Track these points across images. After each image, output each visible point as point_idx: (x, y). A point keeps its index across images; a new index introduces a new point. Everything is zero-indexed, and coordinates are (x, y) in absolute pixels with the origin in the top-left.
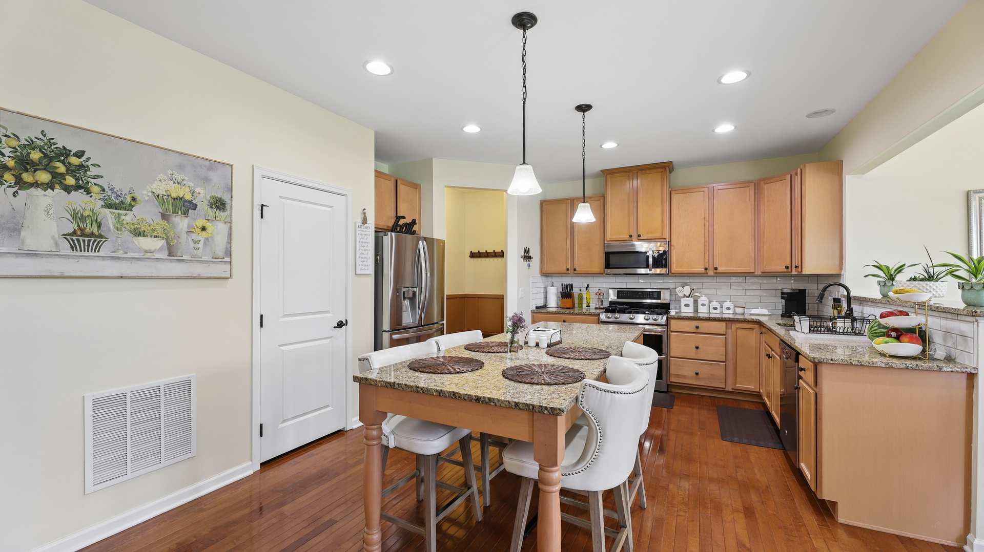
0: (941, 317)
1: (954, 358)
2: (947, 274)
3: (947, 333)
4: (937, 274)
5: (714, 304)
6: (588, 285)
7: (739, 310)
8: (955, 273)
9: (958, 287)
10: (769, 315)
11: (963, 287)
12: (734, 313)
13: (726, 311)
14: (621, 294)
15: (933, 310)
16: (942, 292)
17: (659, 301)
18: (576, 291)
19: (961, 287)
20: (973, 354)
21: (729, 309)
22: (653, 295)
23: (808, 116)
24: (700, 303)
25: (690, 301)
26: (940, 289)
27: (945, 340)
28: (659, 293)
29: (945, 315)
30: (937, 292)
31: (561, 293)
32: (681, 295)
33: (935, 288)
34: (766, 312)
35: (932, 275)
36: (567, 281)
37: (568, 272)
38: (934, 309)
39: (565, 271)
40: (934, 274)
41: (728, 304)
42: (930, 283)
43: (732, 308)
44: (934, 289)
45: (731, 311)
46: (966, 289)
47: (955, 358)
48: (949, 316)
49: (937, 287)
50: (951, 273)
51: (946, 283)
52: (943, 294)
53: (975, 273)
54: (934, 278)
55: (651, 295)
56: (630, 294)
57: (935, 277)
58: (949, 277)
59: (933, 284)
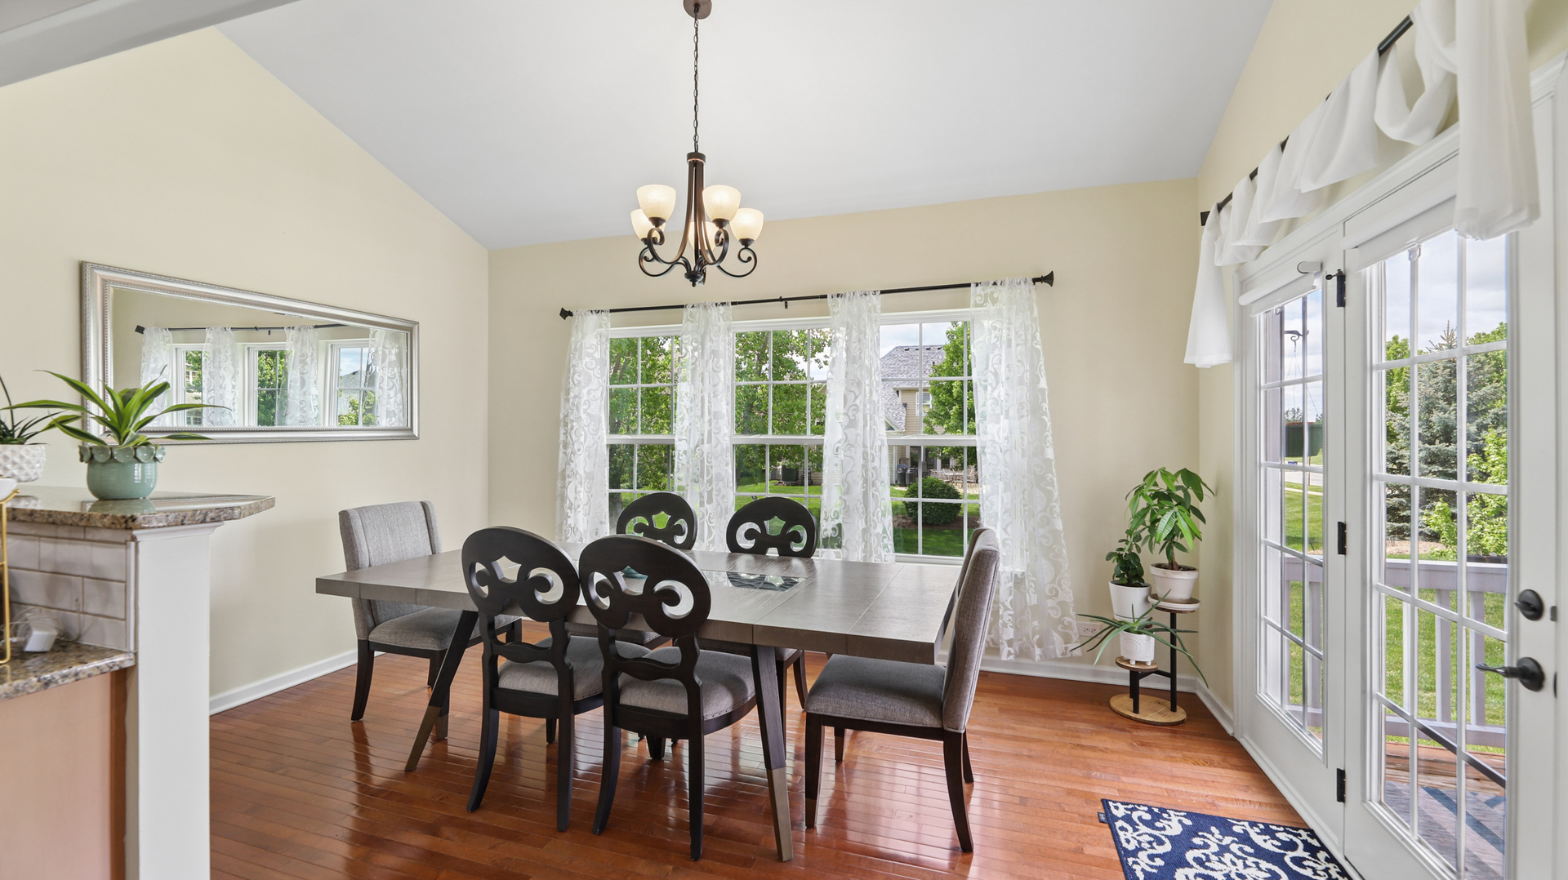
0: (40, 536)
1: (75, 637)
2: (51, 426)
3: (57, 576)
4: (21, 426)
8: (69, 425)
9: (78, 457)
11: (92, 457)
15: (20, 521)
16: (33, 468)
19: (86, 457)
20: (125, 619)
26: (29, 462)
27: (51, 592)
29: (51, 531)
30: (21, 468)
33: (17, 460)
35: (10, 428)
38: (22, 518)
40: (14, 427)
42: (5, 449)
44: (14, 463)
46: (97, 462)
47: (79, 637)
48: (62, 532)
49: (22, 457)
50: (62, 423)
51: (43, 447)
52: (36, 474)
53: (116, 425)
54: (13, 435)
57: (17, 434)
58: (57, 431)
59: (13, 451)
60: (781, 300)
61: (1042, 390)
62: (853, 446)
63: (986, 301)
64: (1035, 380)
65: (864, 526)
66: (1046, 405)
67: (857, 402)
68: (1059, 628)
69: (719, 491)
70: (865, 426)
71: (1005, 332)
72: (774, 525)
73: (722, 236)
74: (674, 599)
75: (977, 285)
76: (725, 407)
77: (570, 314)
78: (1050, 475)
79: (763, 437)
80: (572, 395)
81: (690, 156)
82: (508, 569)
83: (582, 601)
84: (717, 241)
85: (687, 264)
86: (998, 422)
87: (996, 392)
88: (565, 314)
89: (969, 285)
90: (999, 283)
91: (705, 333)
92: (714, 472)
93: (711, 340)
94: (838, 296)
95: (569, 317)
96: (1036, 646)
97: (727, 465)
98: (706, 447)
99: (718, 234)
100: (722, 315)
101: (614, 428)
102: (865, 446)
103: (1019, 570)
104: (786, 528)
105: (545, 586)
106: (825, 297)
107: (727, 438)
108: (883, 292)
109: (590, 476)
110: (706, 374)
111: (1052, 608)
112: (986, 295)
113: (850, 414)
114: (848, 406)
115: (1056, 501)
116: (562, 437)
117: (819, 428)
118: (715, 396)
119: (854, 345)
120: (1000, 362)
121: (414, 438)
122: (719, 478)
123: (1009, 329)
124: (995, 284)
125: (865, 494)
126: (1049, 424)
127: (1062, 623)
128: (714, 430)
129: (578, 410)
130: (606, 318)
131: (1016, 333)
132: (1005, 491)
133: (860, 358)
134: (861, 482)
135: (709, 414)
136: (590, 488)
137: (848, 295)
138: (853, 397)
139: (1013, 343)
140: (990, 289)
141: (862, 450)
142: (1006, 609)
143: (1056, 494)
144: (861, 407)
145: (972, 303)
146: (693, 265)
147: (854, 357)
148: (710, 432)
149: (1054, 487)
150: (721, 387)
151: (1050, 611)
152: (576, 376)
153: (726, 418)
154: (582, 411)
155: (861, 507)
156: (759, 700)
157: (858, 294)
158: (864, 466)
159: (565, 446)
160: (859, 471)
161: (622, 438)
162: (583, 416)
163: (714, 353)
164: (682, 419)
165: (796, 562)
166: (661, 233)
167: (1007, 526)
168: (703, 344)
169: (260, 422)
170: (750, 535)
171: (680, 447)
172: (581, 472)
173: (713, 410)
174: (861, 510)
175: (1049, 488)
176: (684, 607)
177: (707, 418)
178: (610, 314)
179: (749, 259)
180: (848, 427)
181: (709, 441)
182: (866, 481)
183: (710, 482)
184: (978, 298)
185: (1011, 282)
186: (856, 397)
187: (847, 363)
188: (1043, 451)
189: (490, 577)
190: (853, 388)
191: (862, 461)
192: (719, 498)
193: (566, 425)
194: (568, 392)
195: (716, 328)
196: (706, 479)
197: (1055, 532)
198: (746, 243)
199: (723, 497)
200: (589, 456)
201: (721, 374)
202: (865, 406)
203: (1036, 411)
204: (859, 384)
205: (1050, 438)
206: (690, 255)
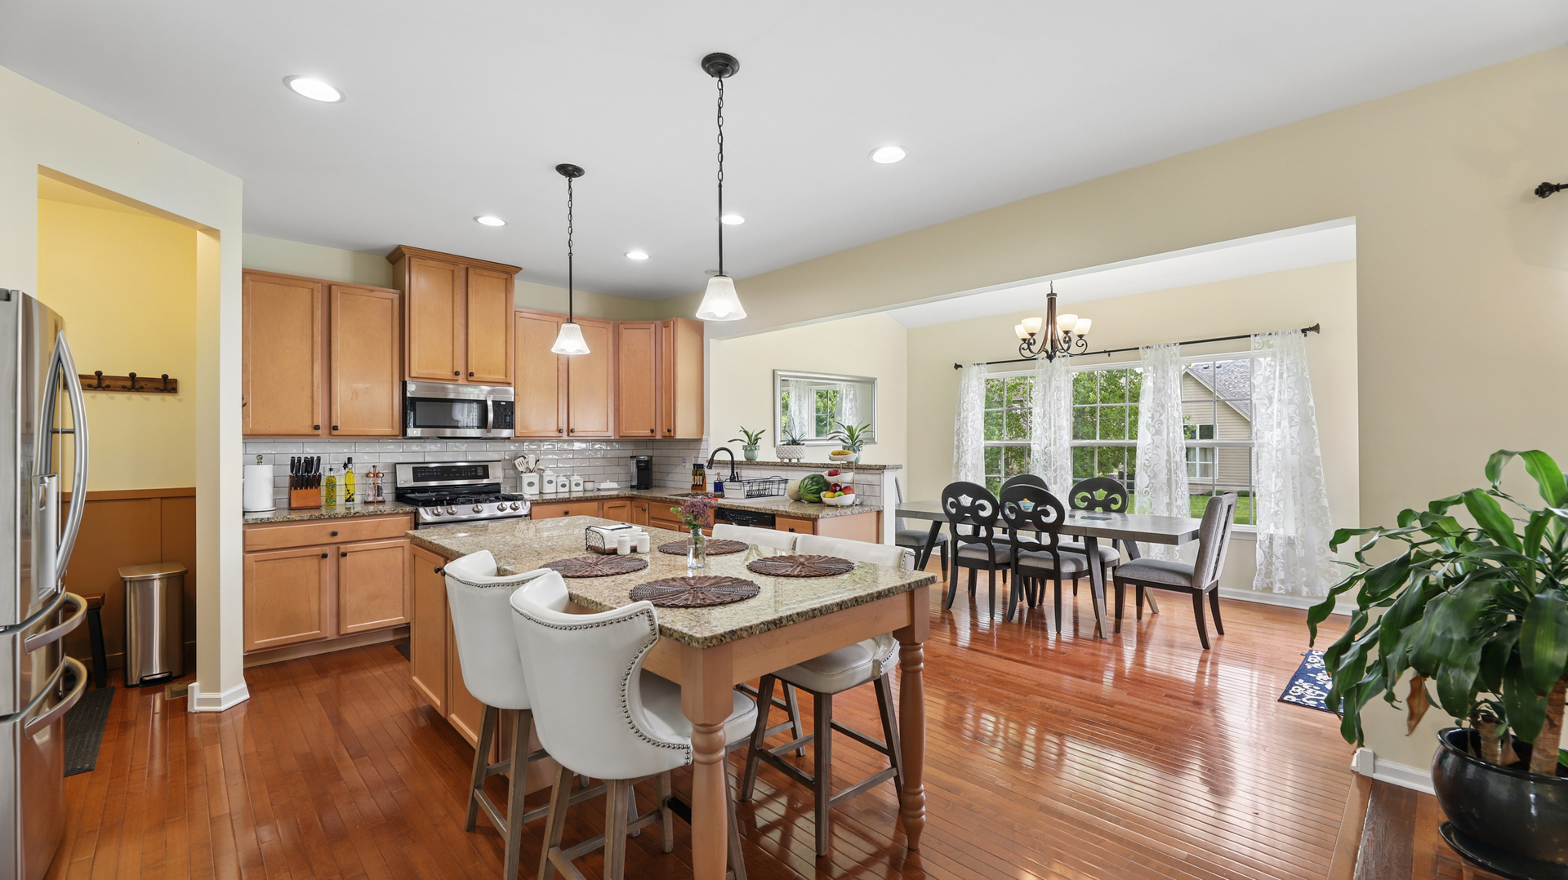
5: (562, 480)
6: (350, 460)
7: (589, 486)
10: (619, 489)
12: (585, 491)
13: (561, 490)
14: (421, 472)
17: (485, 481)
18: (324, 470)
20: (880, 496)
21: (577, 485)
22: (476, 472)
23: (706, 272)
24: (546, 479)
25: (534, 477)
28: (485, 469)
31: (290, 476)
32: (521, 469)
34: (615, 485)
36: (308, 450)
37: (316, 432)
39: (310, 431)
41: (576, 478)
43: (581, 483)
45: (580, 488)
55: (473, 471)
56: (437, 472)
60: (1105, 352)
61: (1311, 407)
62: (1158, 447)
63: (1263, 346)
64: (1306, 400)
65: (1168, 500)
66: (1314, 418)
67: (1162, 418)
68: (1326, 575)
69: (1062, 476)
70: (1168, 434)
71: (1278, 368)
72: (1100, 494)
73: (1067, 339)
74: (1047, 514)
75: (1256, 336)
76: (1065, 422)
77: (961, 366)
78: (1319, 468)
79: (1093, 441)
80: (962, 416)
81: (1048, 295)
82: (966, 501)
83: (1000, 517)
84: (1064, 341)
85: (1047, 352)
86: (1272, 430)
87: (1270, 410)
88: (957, 366)
89: (1249, 336)
90: (1273, 334)
91: (1051, 375)
92: (1058, 464)
93: (1055, 379)
94: (1147, 347)
95: (959, 369)
96: (1303, 586)
97: (1067, 459)
98: (1052, 448)
99: (1065, 338)
100: (1063, 364)
101: (988, 437)
102: (1168, 447)
103: (1292, 534)
104: (1107, 496)
105: (983, 508)
106: (1138, 348)
107: (1067, 442)
108: (1181, 344)
109: (975, 466)
110: (1052, 402)
111: (1320, 562)
112: (1263, 342)
113: (1156, 426)
114: (1155, 420)
115: (1323, 486)
116: (956, 443)
117: (1134, 436)
118: (1059, 416)
119: (1159, 380)
120: (1274, 389)
121: (875, 443)
122: (1062, 467)
123: (1281, 365)
124: (1270, 334)
125: (1169, 480)
126: (1317, 431)
127: (1329, 572)
128: (1058, 437)
129: (967, 425)
130: (984, 368)
131: (1287, 368)
132: (1277, 477)
133: (1164, 389)
134: (1165, 471)
135: (1055, 426)
136: (976, 474)
137: (1154, 347)
138: (1159, 415)
139: (1285, 375)
140: (1267, 338)
141: (1166, 449)
142: (1277, 558)
143: (1323, 481)
144: (1165, 422)
145: (1252, 347)
146: (1050, 351)
147: (1160, 388)
148: (1055, 439)
149: (1321, 476)
150: (1062, 410)
151: (1318, 564)
152: (965, 405)
153: (1066, 429)
154: (969, 426)
155: (1165, 488)
156: (1090, 572)
157: (1162, 346)
158: (1168, 461)
159: (958, 448)
160: (1163, 464)
161: (995, 442)
162: (970, 429)
163: (1058, 388)
164: (1036, 431)
165: (1114, 515)
166: (1034, 340)
167: (1278, 502)
168: (1050, 382)
169: (817, 435)
170: (1084, 499)
171: (1036, 448)
172: (969, 464)
173: (1057, 424)
174: (1165, 490)
175: (1318, 476)
176: (1052, 517)
177: (1053, 429)
178: (987, 366)
179: (1083, 345)
180: (1155, 434)
181: (1055, 444)
182: (1169, 471)
183: (1055, 470)
184: (1257, 345)
185: (1283, 333)
186: (1161, 415)
187: (1154, 392)
188: (1313, 451)
189: (957, 505)
190: (1159, 409)
191: (1166, 457)
192: (1062, 480)
193: (958, 435)
194: (960, 414)
195: (1059, 372)
196: (1053, 468)
197: (1323, 508)
198: (1081, 337)
199: (1065, 480)
200: (975, 454)
201: (1063, 402)
202: (1168, 420)
203: (1306, 421)
204: (1163, 406)
205: (1317, 441)
206: (1048, 347)
